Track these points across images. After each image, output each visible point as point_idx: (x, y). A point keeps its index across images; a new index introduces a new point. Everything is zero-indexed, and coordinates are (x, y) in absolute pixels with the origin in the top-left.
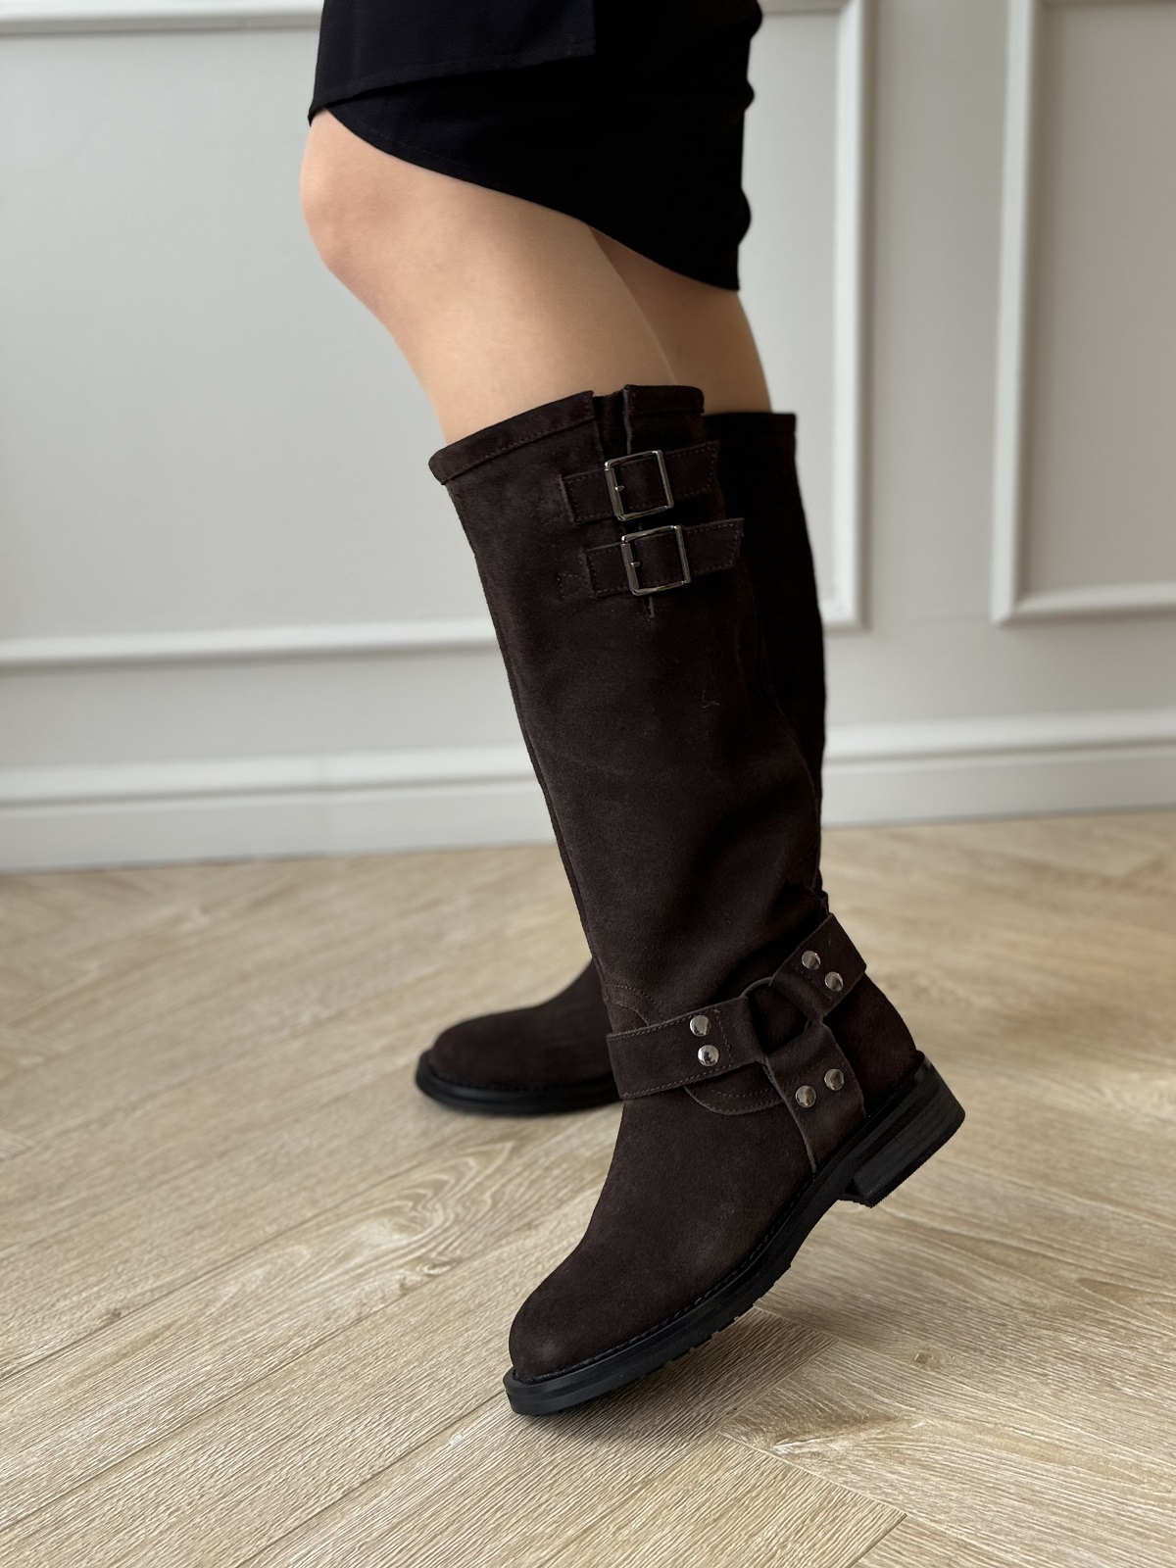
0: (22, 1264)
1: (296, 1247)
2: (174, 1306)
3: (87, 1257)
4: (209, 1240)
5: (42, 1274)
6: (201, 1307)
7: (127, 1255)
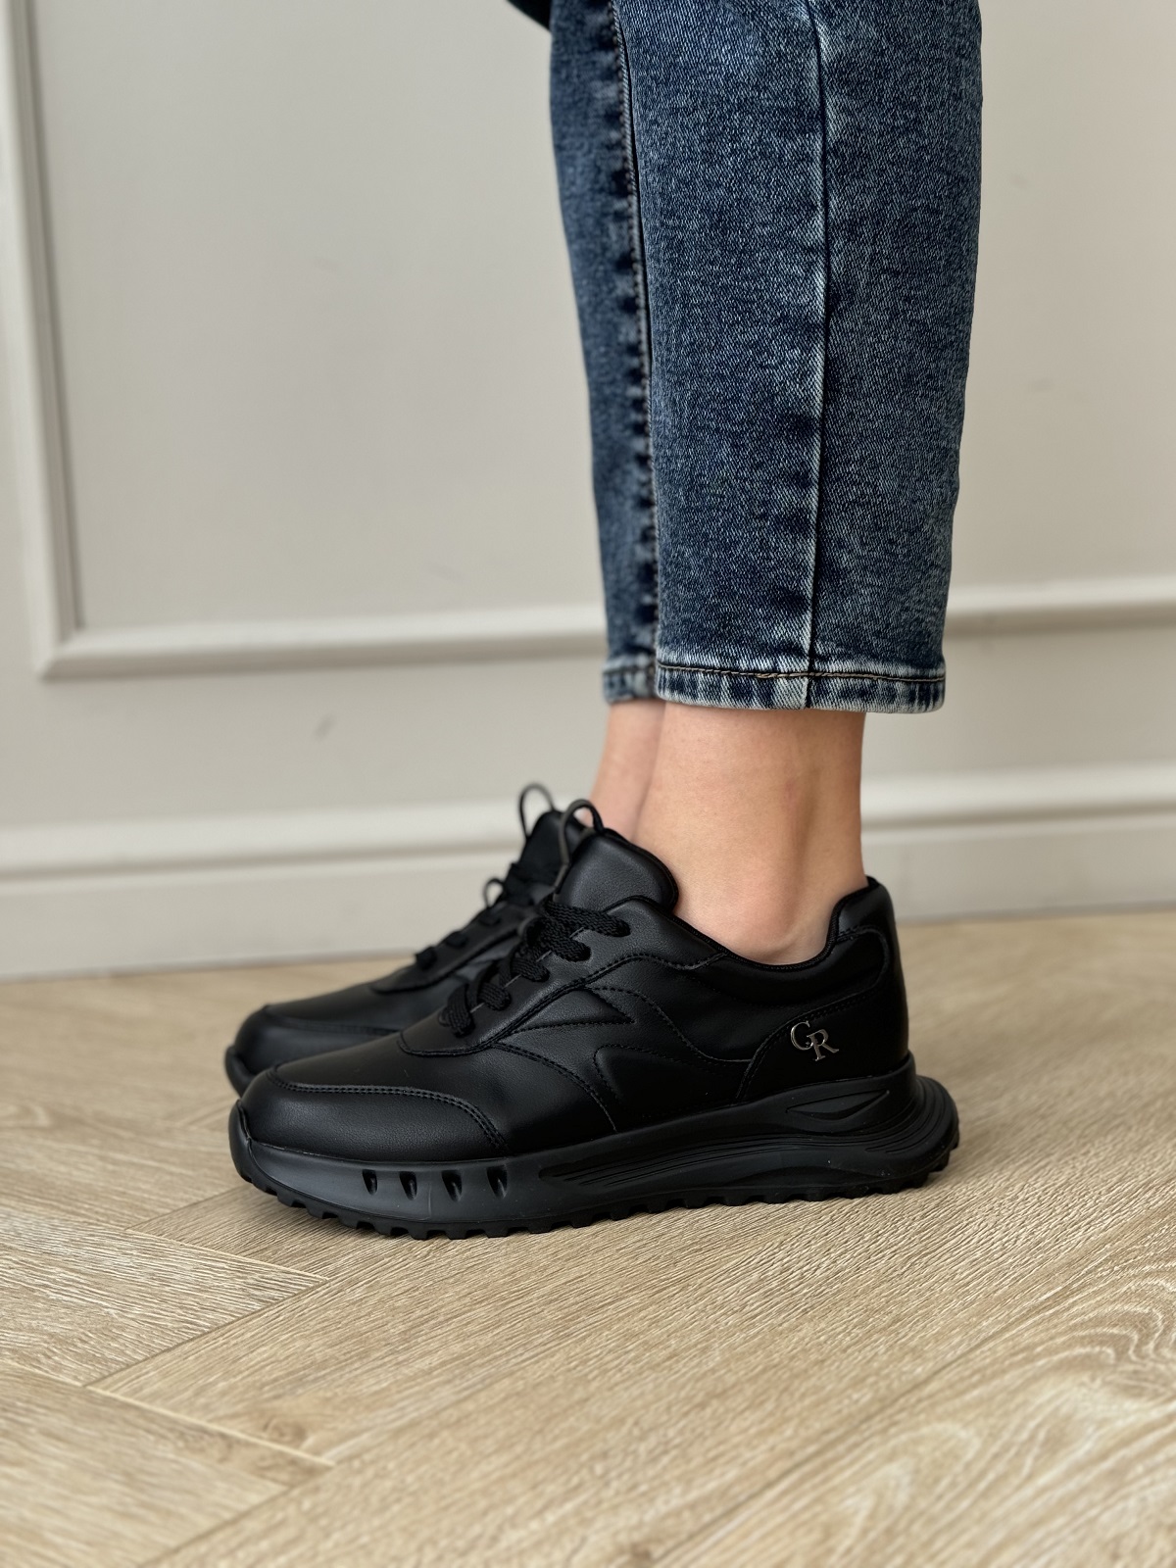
0: (391, 1465)
1: (939, 1427)
2: (756, 1535)
3: (519, 1449)
4: (752, 1417)
5: (441, 1483)
6: (816, 1535)
7: (599, 1447)
